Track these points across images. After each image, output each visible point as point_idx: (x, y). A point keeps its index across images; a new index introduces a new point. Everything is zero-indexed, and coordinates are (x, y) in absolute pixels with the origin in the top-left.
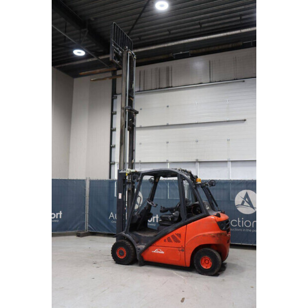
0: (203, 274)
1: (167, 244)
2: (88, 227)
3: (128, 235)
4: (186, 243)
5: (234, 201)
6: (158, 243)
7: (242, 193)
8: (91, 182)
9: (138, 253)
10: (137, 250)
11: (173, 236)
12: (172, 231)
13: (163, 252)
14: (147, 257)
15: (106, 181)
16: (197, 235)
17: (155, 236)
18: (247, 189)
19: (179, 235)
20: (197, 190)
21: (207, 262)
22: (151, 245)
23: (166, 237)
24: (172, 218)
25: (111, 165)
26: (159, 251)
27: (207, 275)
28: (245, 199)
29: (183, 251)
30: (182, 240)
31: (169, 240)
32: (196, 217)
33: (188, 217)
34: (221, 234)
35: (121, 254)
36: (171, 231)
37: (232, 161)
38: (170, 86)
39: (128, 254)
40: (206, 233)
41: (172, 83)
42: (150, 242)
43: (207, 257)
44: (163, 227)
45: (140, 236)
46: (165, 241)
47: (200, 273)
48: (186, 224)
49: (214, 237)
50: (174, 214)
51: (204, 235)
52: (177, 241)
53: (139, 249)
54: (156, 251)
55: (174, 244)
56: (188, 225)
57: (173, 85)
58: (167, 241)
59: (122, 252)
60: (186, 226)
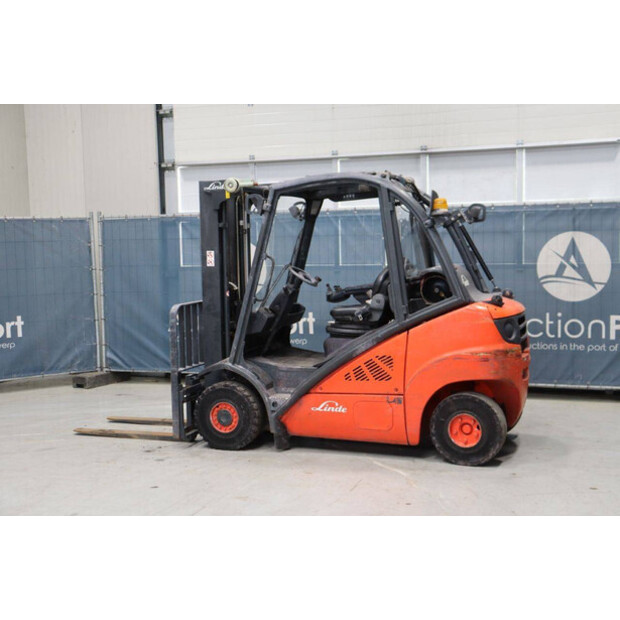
0: (456, 463)
1: (355, 385)
2: (107, 359)
3: (239, 368)
4: (408, 381)
5: (535, 267)
6: (326, 385)
7: (559, 243)
8: (107, 224)
9: (271, 416)
10: (270, 408)
11: (370, 364)
12: (367, 351)
13: (342, 410)
14: (297, 425)
15: (152, 220)
16: (438, 358)
17: (319, 366)
18: (574, 230)
19: (389, 361)
20: (436, 232)
21: (466, 429)
22: (307, 391)
23: (349, 368)
24: (367, 315)
25: (162, 171)
26: (333, 405)
27: (466, 465)
28: (566, 257)
29: (399, 402)
30: (396, 372)
31: (359, 374)
33: (413, 308)
34: (505, 353)
35: (224, 420)
36: (363, 348)
37: (529, 149)
39: (245, 421)
40: (465, 352)
42: (304, 382)
43: (469, 417)
44: (341, 339)
45: (276, 367)
46: (347, 377)
47: (447, 461)
48: (407, 328)
49: (486, 360)
50: (369, 302)
51: (459, 357)
52: (381, 376)
53: (274, 404)
54: (323, 407)
55: (372, 385)
56: (411, 331)
58: (353, 377)
59: (227, 416)
60: (406, 333)
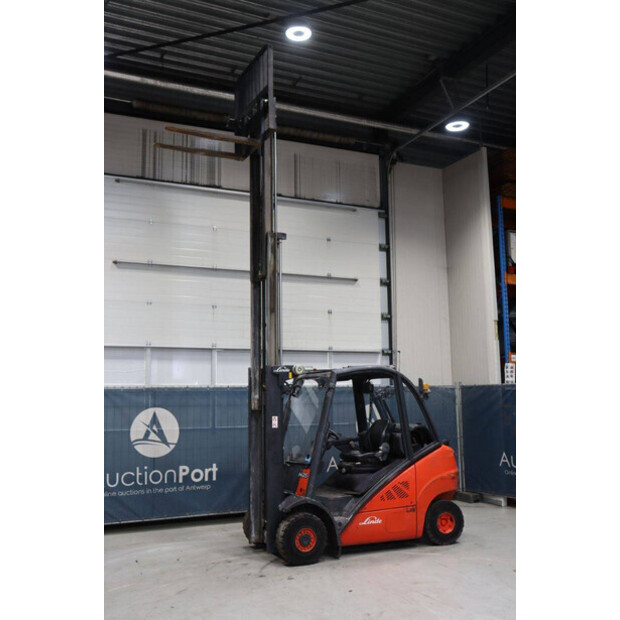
0: (442, 545)
1: (387, 503)
4: (418, 497)
9: (338, 532)
10: (338, 527)
11: (395, 488)
13: (379, 521)
16: (433, 480)
19: (406, 484)
22: (357, 512)
26: (373, 519)
29: (414, 510)
30: (411, 491)
31: (390, 496)
32: (427, 447)
33: (416, 449)
35: (306, 542)
38: (217, 184)
39: (320, 540)
40: (445, 474)
41: (220, 180)
46: (382, 499)
48: (414, 463)
50: (381, 448)
51: (442, 478)
52: (404, 495)
53: (340, 524)
54: (367, 522)
55: (397, 501)
56: (417, 464)
57: (223, 184)
58: (386, 498)
59: (307, 538)
60: (413, 466)
